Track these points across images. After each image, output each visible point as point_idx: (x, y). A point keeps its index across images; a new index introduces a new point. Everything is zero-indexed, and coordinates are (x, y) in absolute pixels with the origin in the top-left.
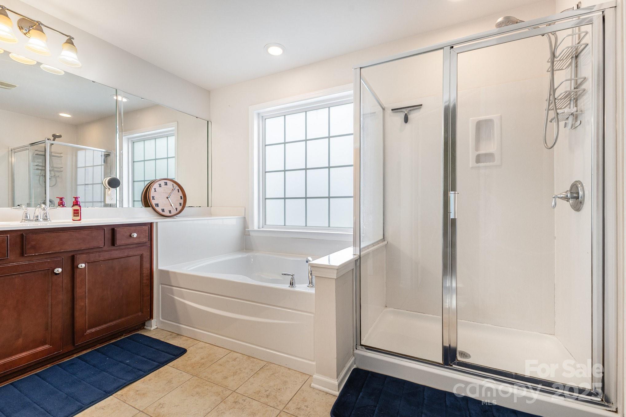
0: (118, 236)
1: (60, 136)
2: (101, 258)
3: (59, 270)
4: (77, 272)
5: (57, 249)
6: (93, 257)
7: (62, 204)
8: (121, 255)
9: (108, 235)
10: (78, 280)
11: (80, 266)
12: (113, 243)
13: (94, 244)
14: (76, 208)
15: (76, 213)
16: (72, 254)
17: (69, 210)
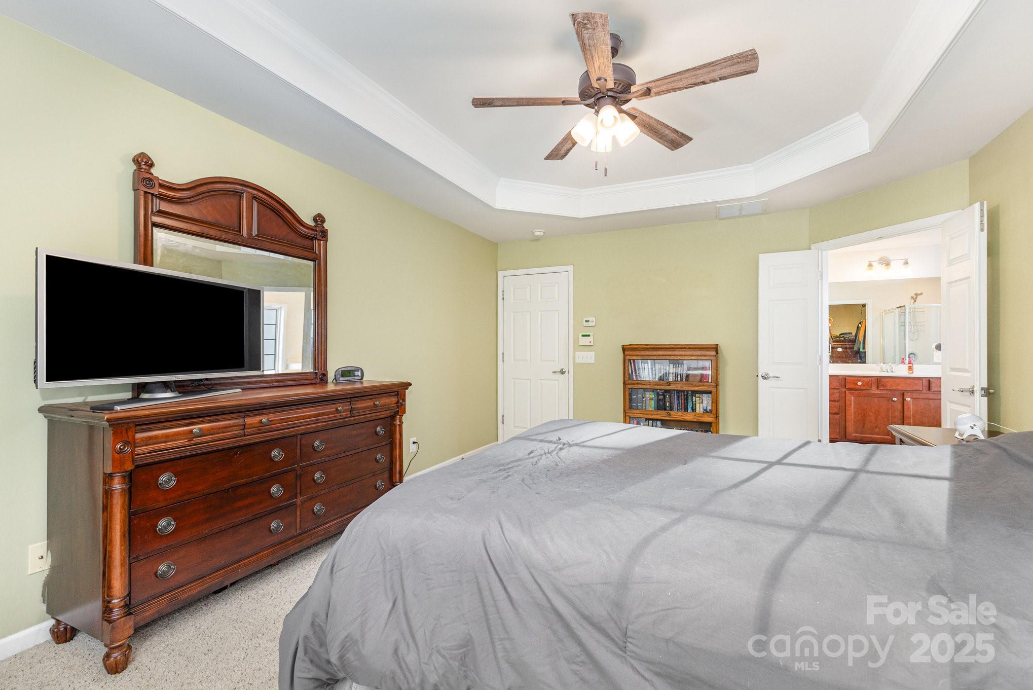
0: (933, 385)
1: (921, 294)
2: (921, 397)
3: (895, 399)
4: (905, 402)
5: (894, 388)
6: (915, 395)
7: (903, 362)
8: (935, 398)
9: (926, 383)
10: (906, 407)
11: (907, 399)
12: (929, 389)
13: (916, 388)
14: (910, 365)
15: (910, 368)
16: (902, 392)
17: (906, 367)
